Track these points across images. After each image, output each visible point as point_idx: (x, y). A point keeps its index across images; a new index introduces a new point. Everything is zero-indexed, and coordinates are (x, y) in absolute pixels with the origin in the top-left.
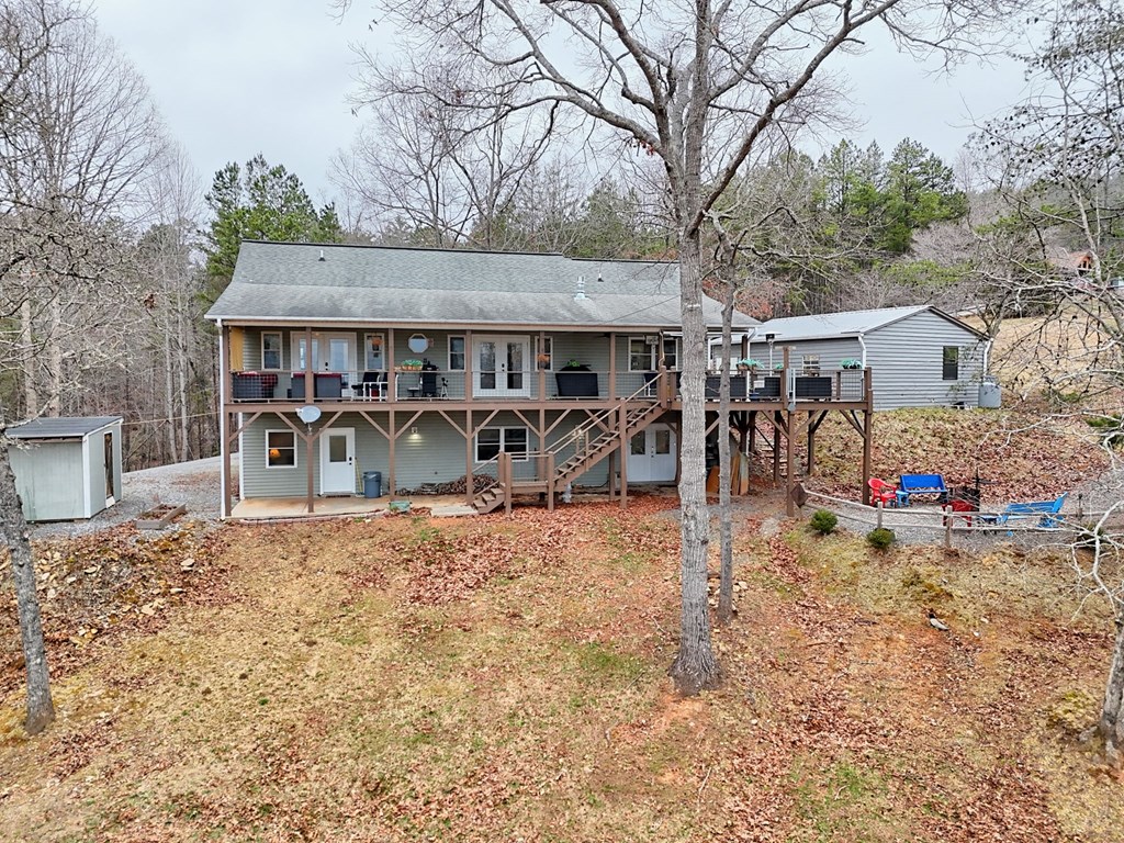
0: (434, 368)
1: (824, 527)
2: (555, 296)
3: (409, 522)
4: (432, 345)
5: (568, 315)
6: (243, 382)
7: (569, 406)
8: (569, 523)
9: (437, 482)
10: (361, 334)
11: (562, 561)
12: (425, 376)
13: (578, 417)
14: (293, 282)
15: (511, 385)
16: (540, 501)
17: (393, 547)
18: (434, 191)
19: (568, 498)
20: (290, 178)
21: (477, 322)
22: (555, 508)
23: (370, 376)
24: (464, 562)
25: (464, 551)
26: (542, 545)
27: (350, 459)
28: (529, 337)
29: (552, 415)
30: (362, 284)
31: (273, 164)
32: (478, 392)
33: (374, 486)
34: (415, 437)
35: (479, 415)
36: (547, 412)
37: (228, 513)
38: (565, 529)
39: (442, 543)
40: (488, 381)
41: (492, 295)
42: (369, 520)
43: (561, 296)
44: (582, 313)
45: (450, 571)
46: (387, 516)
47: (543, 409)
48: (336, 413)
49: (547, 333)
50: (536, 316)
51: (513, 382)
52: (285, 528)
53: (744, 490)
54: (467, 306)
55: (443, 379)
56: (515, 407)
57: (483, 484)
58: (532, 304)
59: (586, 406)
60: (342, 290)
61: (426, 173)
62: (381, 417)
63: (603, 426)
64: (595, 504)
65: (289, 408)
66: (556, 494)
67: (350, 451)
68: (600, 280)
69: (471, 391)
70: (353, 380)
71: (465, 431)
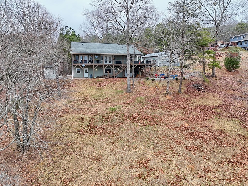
1: (148, 79)
2: (115, 50)
4: (98, 57)
6: (75, 61)
7: (117, 65)
8: (117, 80)
9: (99, 76)
10: (89, 55)
11: (116, 83)
12: (97, 61)
13: (118, 67)
14: (79, 48)
15: (109, 63)
16: (113, 78)
17: (95, 82)
18: (96, 31)
19: (117, 77)
20: (72, 29)
21: (105, 54)
22: (115, 78)
23: (90, 61)
24: (104, 83)
26: (113, 82)
27: (88, 73)
28: (112, 56)
29: (115, 66)
30: (88, 48)
31: (69, 27)
32: (105, 63)
33: (91, 76)
34: (96, 70)
35: (105, 66)
36: (114, 66)
37: (73, 78)
39: (101, 81)
40: (106, 62)
41: (106, 50)
42: (91, 79)
43: (116, 50)
44: (119, 52)
45: (102, 84)
46: (93, 79)
47: (113, 65)
48: (86, 66)
49: (114, 55)
51: (110, 62)
53: (141, 77)
54: (103, 51)
55: (100, 61)
56: (110, 65)
57: (106, 76)
58: (112, 51)
59: (119, 65)
60: (86, 49)
61: (95, 28)
62: (92, 66)
63: (121, 68)
65: (81, 65)
66: (115, 76)
67: (88, 71)
68: (122, 47)
69: (104, 63)
70: (88, 62)
71: (103, 68)
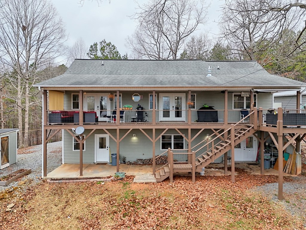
0: (142, 108)
2: (198, 75)
3: (122, 185)
4: (142, 99)
5: (203, 82)
7: (203, 126)
8: (203, 192)
9: (144, 158)
11: (199, 222)
12: (138, 112)
13: (208, 131)
15: (176, 115)
16: (188, 176)
17: (110, 202)
20: (112, 46)
22: (196, 180)
24: (144, 217)
25: (145, 208)
26: (187, 208)
27: (108, 148)
28: (185, 94)
29: (194, 131)
30: (116, 73)
32: (162, 118)
33: (115, 161)
34: (134, 138)
35: (159, 131)
36: (192, 130)
37: (45, 175)
38: (201, 197)
39: (134, 201)
40: (166, 114)
42: (103, 183)
43: (200, 76)
44: (210, 81)
45: (135, 222)
46: (112, 181)
47: (190, 128)
48: (93, 129)
49: (193, 91)
50: (187, 83)
52: (65, 186)
53: (299, 172)
54: (155, 80)
55: (146, 113)
56: (176, 127)
58: (186, 79)
59: (212, 127)
64: (217, 178)
65: (72, 127)
66: (197, 173)
67: (107, 144)
68: (218, 69)
71: (152, 138)
